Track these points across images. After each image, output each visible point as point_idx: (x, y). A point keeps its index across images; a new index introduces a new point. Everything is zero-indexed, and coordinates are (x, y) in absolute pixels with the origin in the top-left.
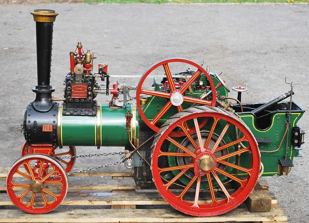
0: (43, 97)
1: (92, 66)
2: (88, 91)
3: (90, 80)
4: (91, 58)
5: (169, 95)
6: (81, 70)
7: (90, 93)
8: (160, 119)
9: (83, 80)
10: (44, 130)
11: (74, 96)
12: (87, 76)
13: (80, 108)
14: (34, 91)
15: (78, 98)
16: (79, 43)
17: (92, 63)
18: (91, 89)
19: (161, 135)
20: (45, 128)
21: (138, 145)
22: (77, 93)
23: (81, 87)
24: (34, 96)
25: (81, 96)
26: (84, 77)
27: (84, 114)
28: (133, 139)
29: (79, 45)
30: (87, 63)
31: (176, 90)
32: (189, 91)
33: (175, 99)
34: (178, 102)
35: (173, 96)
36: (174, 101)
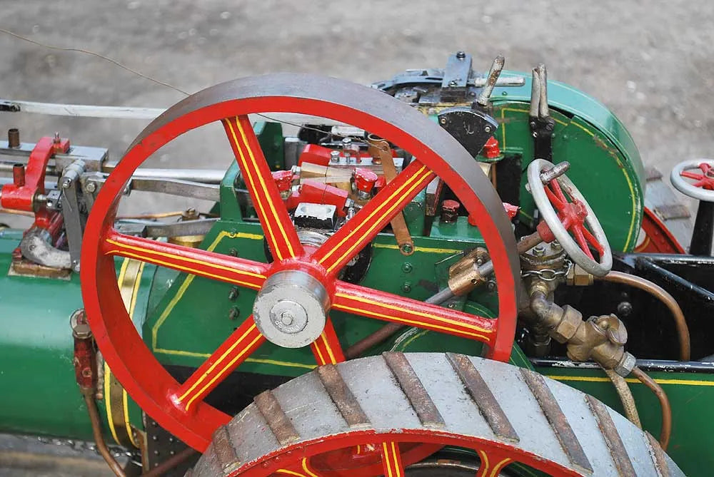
5: (257, 271)
21: (146, 460)
31: (295, 255)
32: (395, 237)
33: (279, 316)
34: (294, 331)
35: (265, 295)
36: (274, 324)
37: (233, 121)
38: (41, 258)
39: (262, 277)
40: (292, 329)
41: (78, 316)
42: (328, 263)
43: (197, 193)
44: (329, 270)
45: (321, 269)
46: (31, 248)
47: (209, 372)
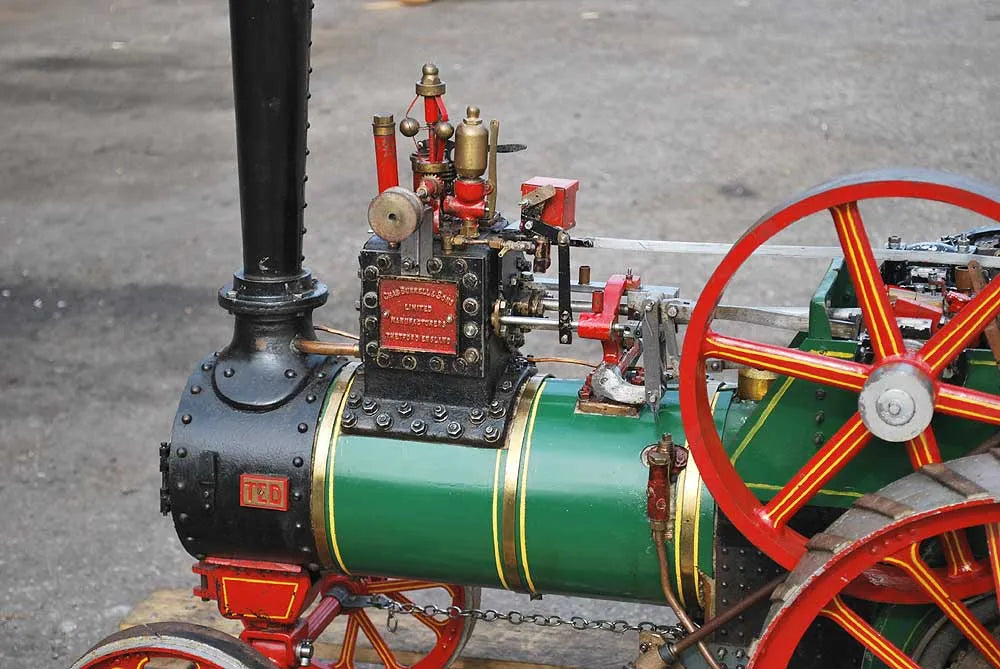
0: (265, 333)
1: (492, 192)
2: (462, 318)
3: (475, 265)
4: (488, 148)
5: (858, 371)
6: (402, 216)
7: (471, 329)
8: (824, 484)
9: (440, 262)
10: (247, 500)
11: (392, 341)
12: (459, 241)
13: (427, 400)
14: (225, 302)
15: (413, 350)
16: (425, 73)
17: (493, 175)
18: (480, 311)
19: (786, 605)
20: (250, 489)
21: (712, 612)
22: (409, 328)
23: (423, 299)
24: (225, 330)
25: (429, 344)
26: (448, 247)
27: (445, 435)
28: (688, 578)
29: (426, 85)
30: (464, 178)
31: (899, 351)
32: (991, 353)
33: (885, 406)
34: (901, 422)
35: (872, 385)
36: (880, 415)
37: (843, 208)
38: (612, 392)
39: (864, 377)
40: (898, 420)
41: (649, 452)
42: (931, 361)
43: (778, 322)
44: (933, 368)
45: (926, 366)
46: (603, 381)
47: (800, 484)
